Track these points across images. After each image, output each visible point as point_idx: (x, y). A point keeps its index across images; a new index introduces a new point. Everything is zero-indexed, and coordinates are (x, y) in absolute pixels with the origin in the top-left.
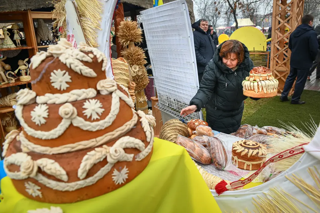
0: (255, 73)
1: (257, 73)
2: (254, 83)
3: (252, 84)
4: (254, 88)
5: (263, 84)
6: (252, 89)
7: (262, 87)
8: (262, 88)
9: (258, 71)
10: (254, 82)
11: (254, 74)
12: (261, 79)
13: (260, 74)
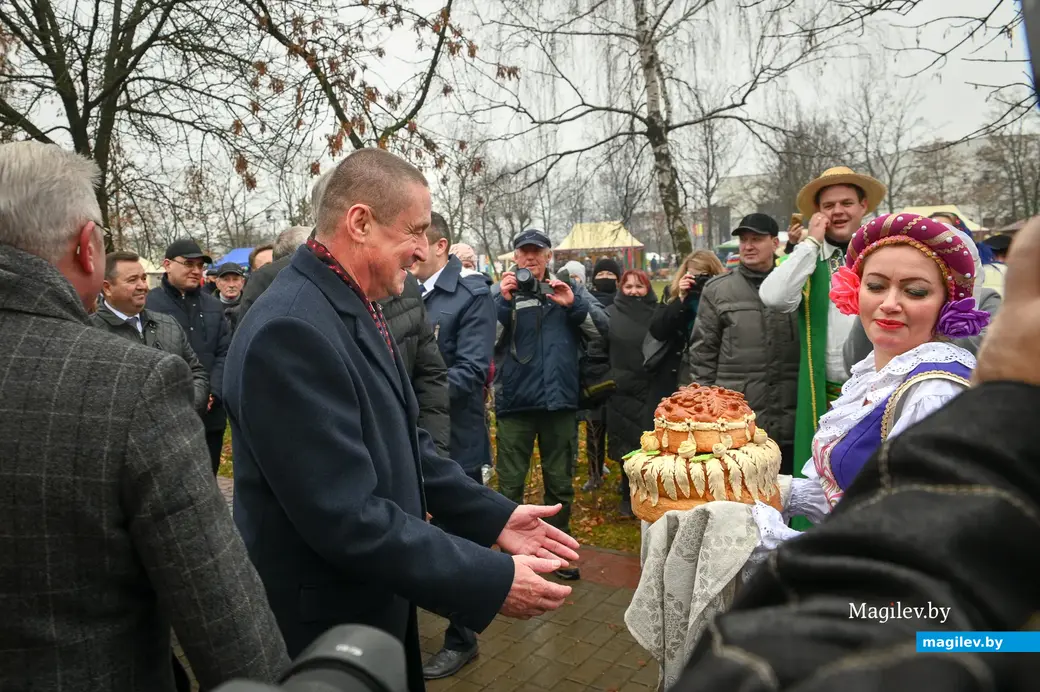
0: (697, 420)
1: (704, 414)
2: (703, 463)
3: (696, 470)
4: (707, 489)
5: (745, 465)
6: (701, 492)
7: (743, 478)
8: (743, 483)
9: (706, 408)
10: (702, 457)
11: (693, 424)
12: (728, 440)
13: (720, 420)
